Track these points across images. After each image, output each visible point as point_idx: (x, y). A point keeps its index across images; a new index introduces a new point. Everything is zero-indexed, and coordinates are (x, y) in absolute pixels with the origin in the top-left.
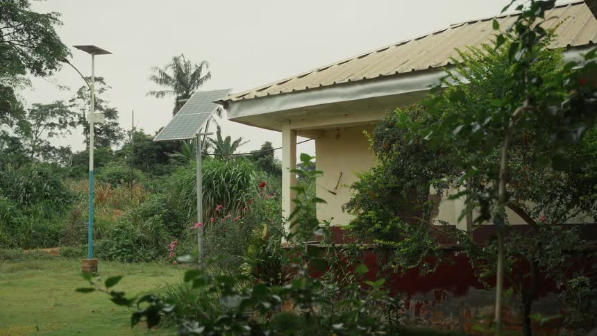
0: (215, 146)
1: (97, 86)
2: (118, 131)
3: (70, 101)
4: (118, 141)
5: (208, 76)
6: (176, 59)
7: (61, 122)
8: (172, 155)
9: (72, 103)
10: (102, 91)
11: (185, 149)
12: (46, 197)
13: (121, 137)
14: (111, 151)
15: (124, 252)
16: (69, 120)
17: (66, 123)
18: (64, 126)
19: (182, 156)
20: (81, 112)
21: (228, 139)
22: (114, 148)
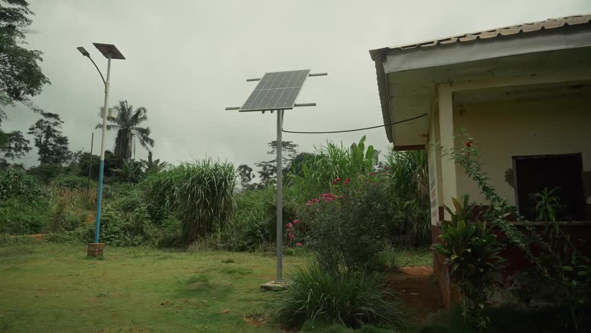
0: (146, 166)
1: (52, 120)
2: (67, 153)
3: (30, 129)
4: (67, 160)
5: (145, 118)
6: (122, 104)
7: (16, 146)
8: (114, 170)
9: (31, 131)
10: (56, 124)
11: (125, 166)
12: (20, 193)
13: (70, 157)
14: (61, 167)
15: (112, 237)
16: (23, 146)
17: (21, 147)
18: (20, 150)
19: (122, 171)
20: (39, 138)
21: (158, 161)
22: (64, 165)
